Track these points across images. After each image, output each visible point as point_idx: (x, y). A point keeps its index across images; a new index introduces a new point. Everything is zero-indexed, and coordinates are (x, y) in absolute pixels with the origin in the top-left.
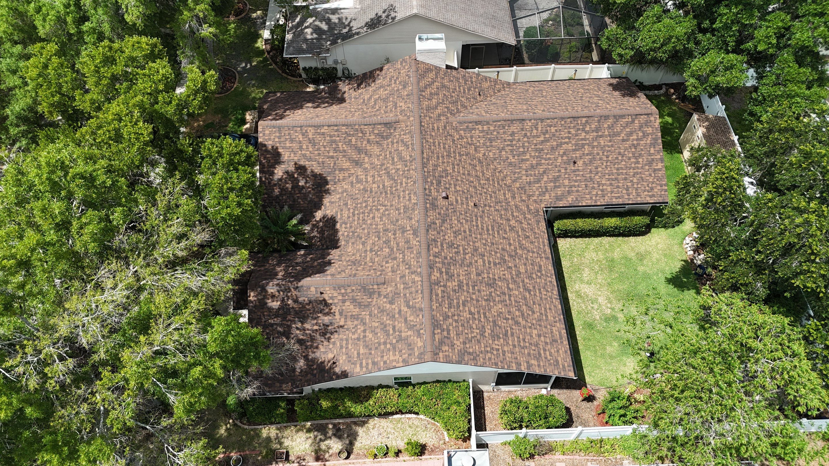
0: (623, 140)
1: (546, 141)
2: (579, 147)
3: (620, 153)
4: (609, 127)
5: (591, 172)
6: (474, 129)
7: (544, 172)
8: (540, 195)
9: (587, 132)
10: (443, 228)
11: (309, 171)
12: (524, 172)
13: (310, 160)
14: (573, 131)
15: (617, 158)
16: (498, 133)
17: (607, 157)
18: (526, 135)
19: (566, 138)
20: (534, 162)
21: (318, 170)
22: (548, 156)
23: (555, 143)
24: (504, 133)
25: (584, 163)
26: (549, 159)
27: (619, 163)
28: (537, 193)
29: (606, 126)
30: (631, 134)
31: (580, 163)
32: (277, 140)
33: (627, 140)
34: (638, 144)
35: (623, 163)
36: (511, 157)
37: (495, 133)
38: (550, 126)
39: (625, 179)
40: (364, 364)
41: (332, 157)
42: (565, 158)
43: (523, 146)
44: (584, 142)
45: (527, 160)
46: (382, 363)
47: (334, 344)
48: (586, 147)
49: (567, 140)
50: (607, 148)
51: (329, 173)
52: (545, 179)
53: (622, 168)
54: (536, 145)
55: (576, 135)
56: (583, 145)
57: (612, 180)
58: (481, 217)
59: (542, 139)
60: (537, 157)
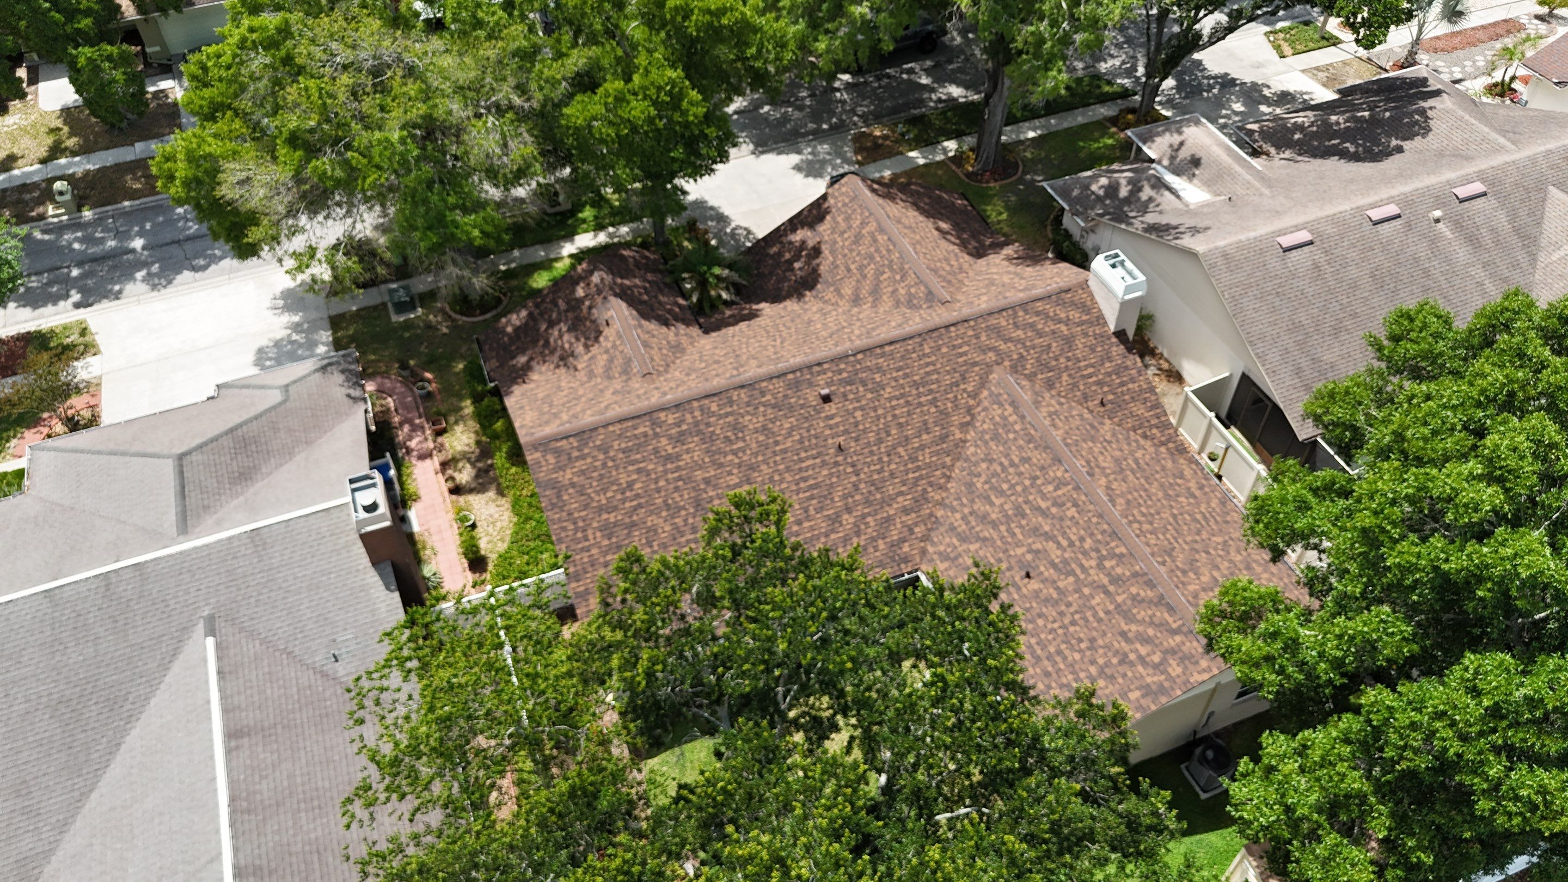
0: (1123, 634)
1: (1044, 513)
2: (1064, 568)
3: (1092, 640)
4: (1134, 598)
5: (1027, 610)
6: (1001, 405)
7: (985, 540)
8: (940, 554)
9: (1100, 566)
10: (762, 409)
11: (817, 261)
12: (966, 511)
13: (833, 252)
14: (1088, 543)
15: (1080, 640)
16: (1015, 439)
17: (1073, 623)
18: (1036, 478)
19: (1069, 539)
20: (994, 516)
21: (823, 269)
22: (1017, 531)
23: (1047, 528)
24: (1020, 448)
25: (1037, 593)
26: (1013, 535)
27: (1072, 648)
28: (942, 548)
29: (1134, 590)
30: (1146, 640)
31: (1034, 585)
32: (840, 205)
33: (1128, 640)
34: (1132, 664)
35: (1077, 656)
36: (982, 479)
37: (1011, 436)
38: (1075, 505)
39: (1047, 674)
41: (849, 270)
42: (1029, 557)
43: (1012, 487)
44: (1078, 571)
45: (992, 504)
47: (552, 373)
48: (1071, 579)
49: (1065, 543)
50: (1089, 614)
51: (826, 282)
52: (973, 547)
53: (1065, 658)
54: (1026, 502)
55: (1085, 553)
56: (1072, 573)
57: (1033, 653)
58: (824, 463)
59: (1043, 505)
60: (1007, 516)
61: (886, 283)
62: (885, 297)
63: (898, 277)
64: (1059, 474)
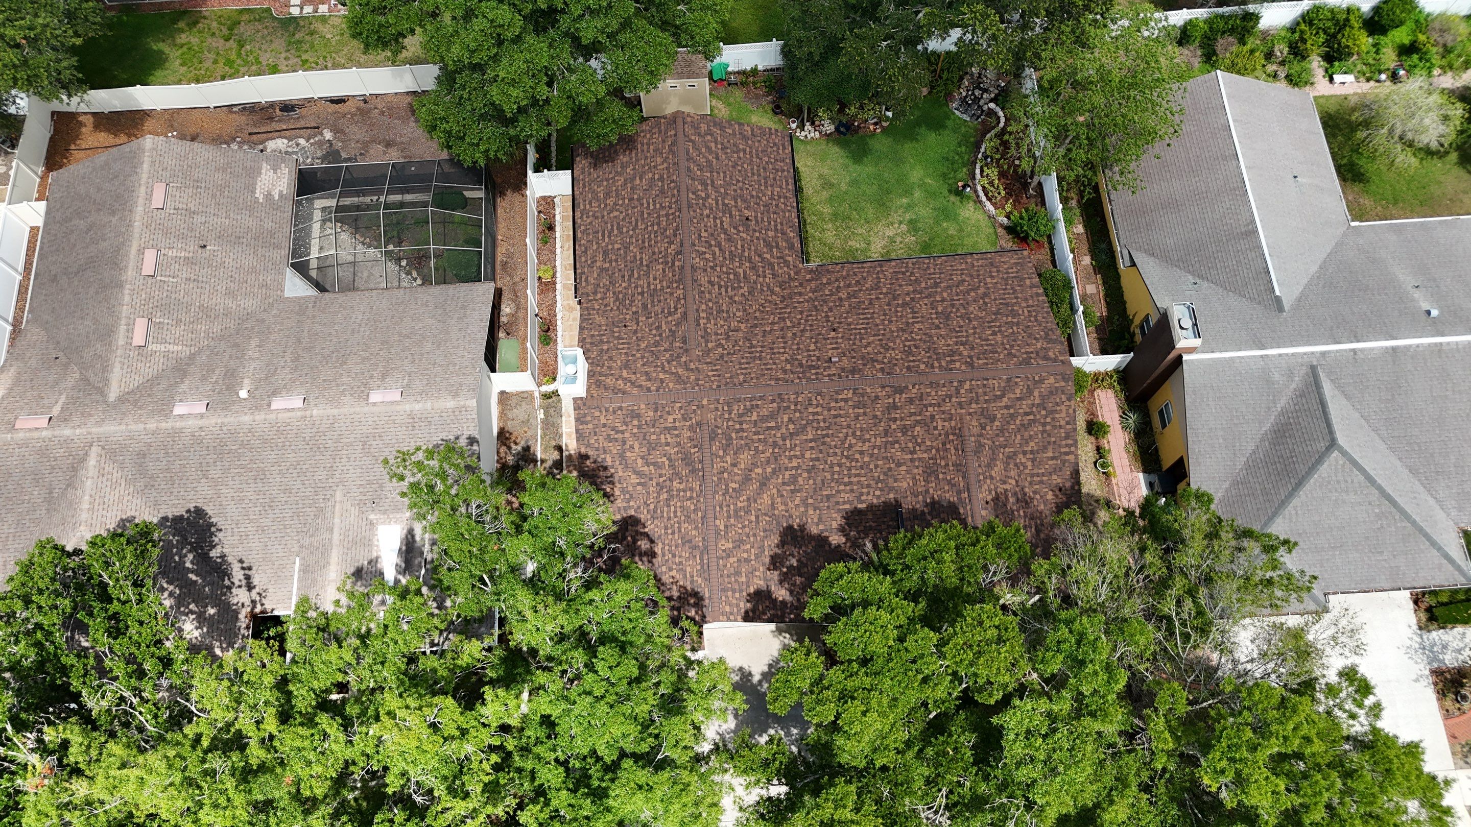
0: (717, 158)
1: (719, 245)
2: (726, 209)
3: (733, 167)
4: (701, 170)
5: (758, 204)
6: (705, 329)
7: (760, 256)
9: (708, 196)
10: (886, 361)
11: (777, 551)
12: (761, 279)
13: (762, 548)
14: (706, 212)
15: (740, 171)
16: (710, 300)
17: (738, 181)
18: (712, 268)
19: (715, 222)
20: (747, 265)
22: (739, 247)
23: (722, 236)
24: (710, 293)
25: (747, 208)
26: (742, 246)
27: (746, 171)
29: (699, 173)
30: (709, 149)
31: (747, 213)
33: (717, 154)
34: (722, 144)
35: (745, 166)
36: (742, 291)
37: (710, 304)
39: (764, 169)
40: (1067, 450)
41: (757, 517)
42: (741, 229)
43: (727, 273)
44: (720, 202)
45: (745, 272)
46: (1068, 427)
47: (1035, 493)
48: (726, 201)
49: (718, 221)
50: (728, 179)
52: (768, 256)
53: (752, 169)
54: (725, 258)
55: (711, 209)
56: (723, 204)
57: (766, 183)
58: (849, 324)
59: (717, 250)
60: (740, 260)
61: (736, 478)
62: (743, 466)
63: (726, 475)
64: (698, 260)
